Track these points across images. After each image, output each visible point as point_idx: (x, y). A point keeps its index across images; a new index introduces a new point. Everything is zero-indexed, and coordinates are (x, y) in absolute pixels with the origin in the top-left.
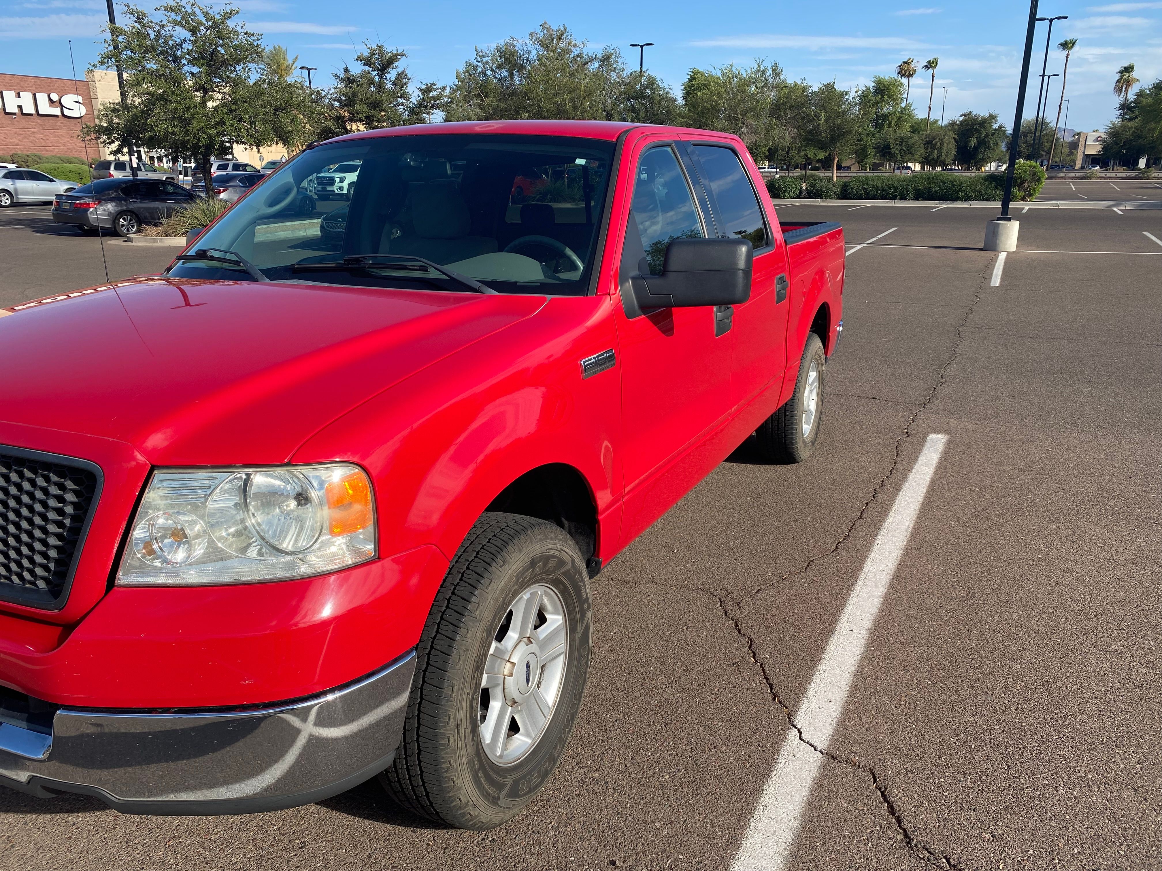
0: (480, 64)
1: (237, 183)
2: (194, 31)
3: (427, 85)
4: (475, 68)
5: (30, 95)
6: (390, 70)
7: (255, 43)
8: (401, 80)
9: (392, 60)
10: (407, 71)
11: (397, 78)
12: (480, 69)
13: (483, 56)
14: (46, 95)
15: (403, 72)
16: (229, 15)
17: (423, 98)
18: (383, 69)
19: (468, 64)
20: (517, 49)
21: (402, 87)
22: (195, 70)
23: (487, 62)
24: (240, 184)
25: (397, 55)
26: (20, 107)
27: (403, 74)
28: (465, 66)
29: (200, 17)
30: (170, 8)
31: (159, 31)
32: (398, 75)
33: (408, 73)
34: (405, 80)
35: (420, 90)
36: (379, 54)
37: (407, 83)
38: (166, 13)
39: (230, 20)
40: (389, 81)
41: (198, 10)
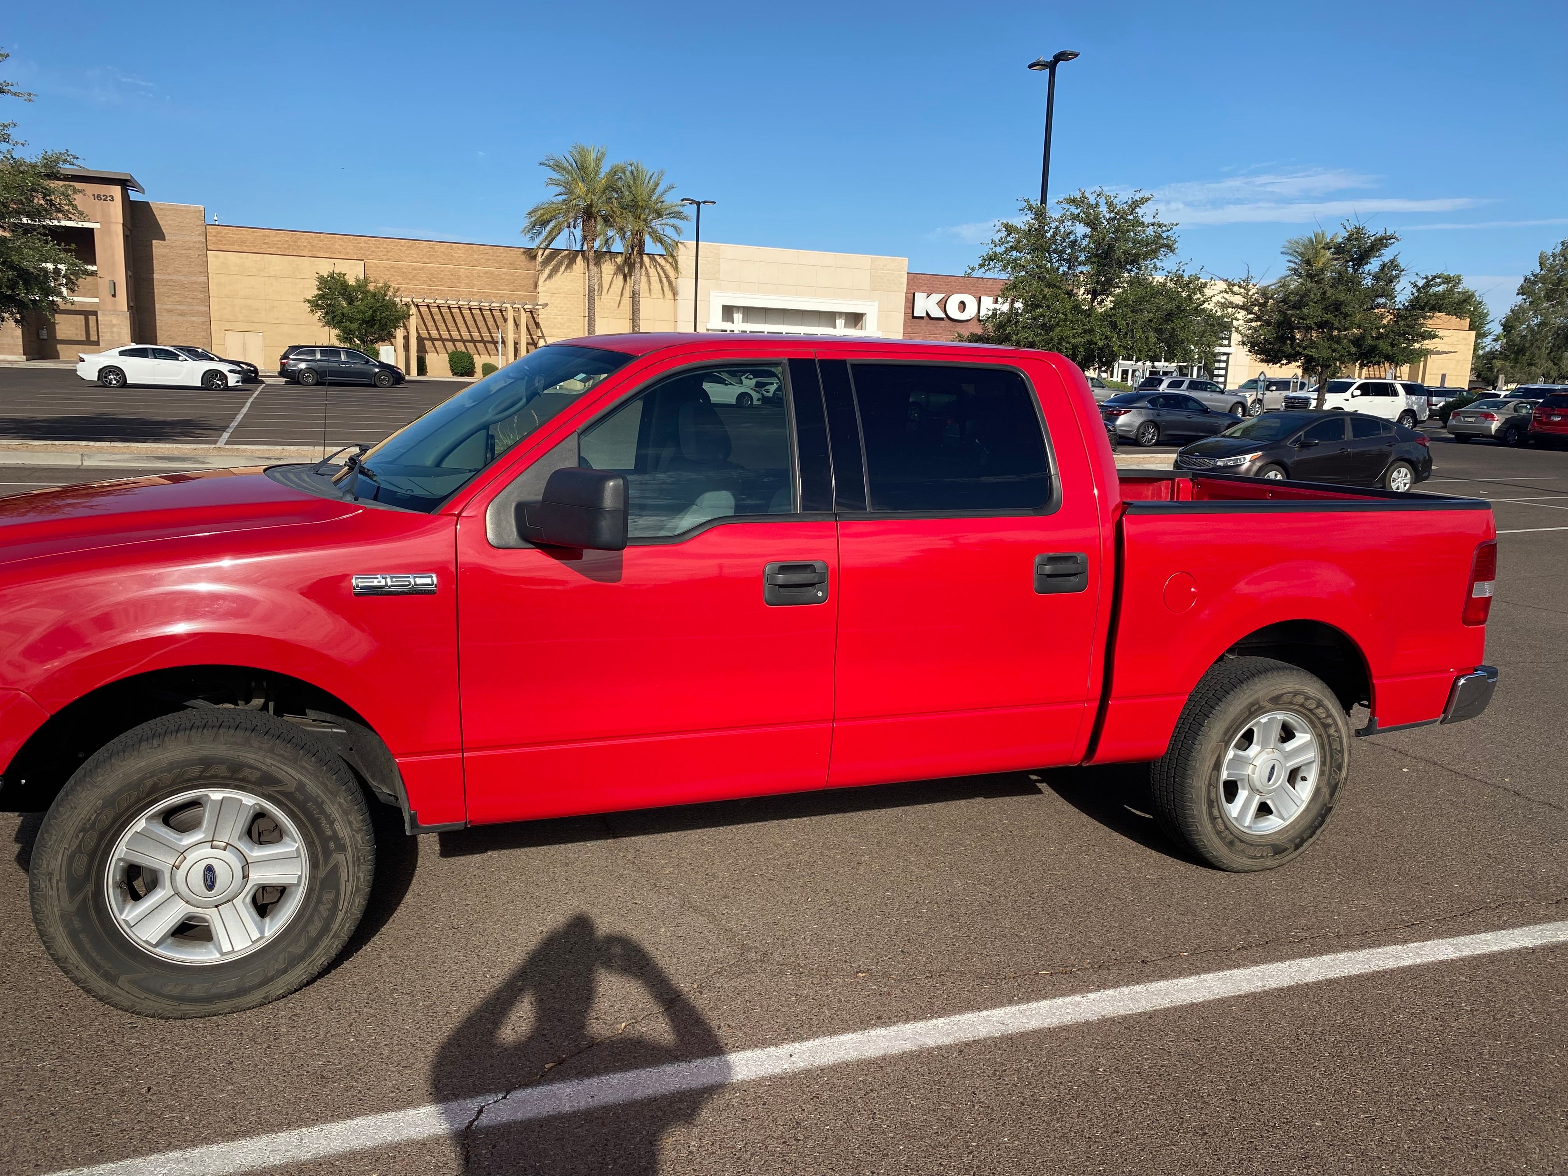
1: (1146, 404)
2: (1093, 223)
3: (1426, 278)
6: (1372, 260)
7: (1164, 235)
8: (1389, 273)
9: (1381, 243)
10: (1399, 260)
11: (1382, 269)
15: (1392, 262)
16: (1135, 205)
17: (1417, 297)
18: (1362, 258)
21: (1391, 281)
24: (1149, 405)
25: (1381, 239)
27: (1393, 264)
28: (1560, 247)
29: (1103, 209)
30: (1073, 201)
31: (1057, 228)
32: (1384, 265)
33: (1402, 262)
34: (1394, 273)
35: (1416, 286)
36: (1356, 239)
37: (1397, 276)
38: (1067, 206)
39: (1137, 210)
40: (1369, 274)
41: (1102, 201)
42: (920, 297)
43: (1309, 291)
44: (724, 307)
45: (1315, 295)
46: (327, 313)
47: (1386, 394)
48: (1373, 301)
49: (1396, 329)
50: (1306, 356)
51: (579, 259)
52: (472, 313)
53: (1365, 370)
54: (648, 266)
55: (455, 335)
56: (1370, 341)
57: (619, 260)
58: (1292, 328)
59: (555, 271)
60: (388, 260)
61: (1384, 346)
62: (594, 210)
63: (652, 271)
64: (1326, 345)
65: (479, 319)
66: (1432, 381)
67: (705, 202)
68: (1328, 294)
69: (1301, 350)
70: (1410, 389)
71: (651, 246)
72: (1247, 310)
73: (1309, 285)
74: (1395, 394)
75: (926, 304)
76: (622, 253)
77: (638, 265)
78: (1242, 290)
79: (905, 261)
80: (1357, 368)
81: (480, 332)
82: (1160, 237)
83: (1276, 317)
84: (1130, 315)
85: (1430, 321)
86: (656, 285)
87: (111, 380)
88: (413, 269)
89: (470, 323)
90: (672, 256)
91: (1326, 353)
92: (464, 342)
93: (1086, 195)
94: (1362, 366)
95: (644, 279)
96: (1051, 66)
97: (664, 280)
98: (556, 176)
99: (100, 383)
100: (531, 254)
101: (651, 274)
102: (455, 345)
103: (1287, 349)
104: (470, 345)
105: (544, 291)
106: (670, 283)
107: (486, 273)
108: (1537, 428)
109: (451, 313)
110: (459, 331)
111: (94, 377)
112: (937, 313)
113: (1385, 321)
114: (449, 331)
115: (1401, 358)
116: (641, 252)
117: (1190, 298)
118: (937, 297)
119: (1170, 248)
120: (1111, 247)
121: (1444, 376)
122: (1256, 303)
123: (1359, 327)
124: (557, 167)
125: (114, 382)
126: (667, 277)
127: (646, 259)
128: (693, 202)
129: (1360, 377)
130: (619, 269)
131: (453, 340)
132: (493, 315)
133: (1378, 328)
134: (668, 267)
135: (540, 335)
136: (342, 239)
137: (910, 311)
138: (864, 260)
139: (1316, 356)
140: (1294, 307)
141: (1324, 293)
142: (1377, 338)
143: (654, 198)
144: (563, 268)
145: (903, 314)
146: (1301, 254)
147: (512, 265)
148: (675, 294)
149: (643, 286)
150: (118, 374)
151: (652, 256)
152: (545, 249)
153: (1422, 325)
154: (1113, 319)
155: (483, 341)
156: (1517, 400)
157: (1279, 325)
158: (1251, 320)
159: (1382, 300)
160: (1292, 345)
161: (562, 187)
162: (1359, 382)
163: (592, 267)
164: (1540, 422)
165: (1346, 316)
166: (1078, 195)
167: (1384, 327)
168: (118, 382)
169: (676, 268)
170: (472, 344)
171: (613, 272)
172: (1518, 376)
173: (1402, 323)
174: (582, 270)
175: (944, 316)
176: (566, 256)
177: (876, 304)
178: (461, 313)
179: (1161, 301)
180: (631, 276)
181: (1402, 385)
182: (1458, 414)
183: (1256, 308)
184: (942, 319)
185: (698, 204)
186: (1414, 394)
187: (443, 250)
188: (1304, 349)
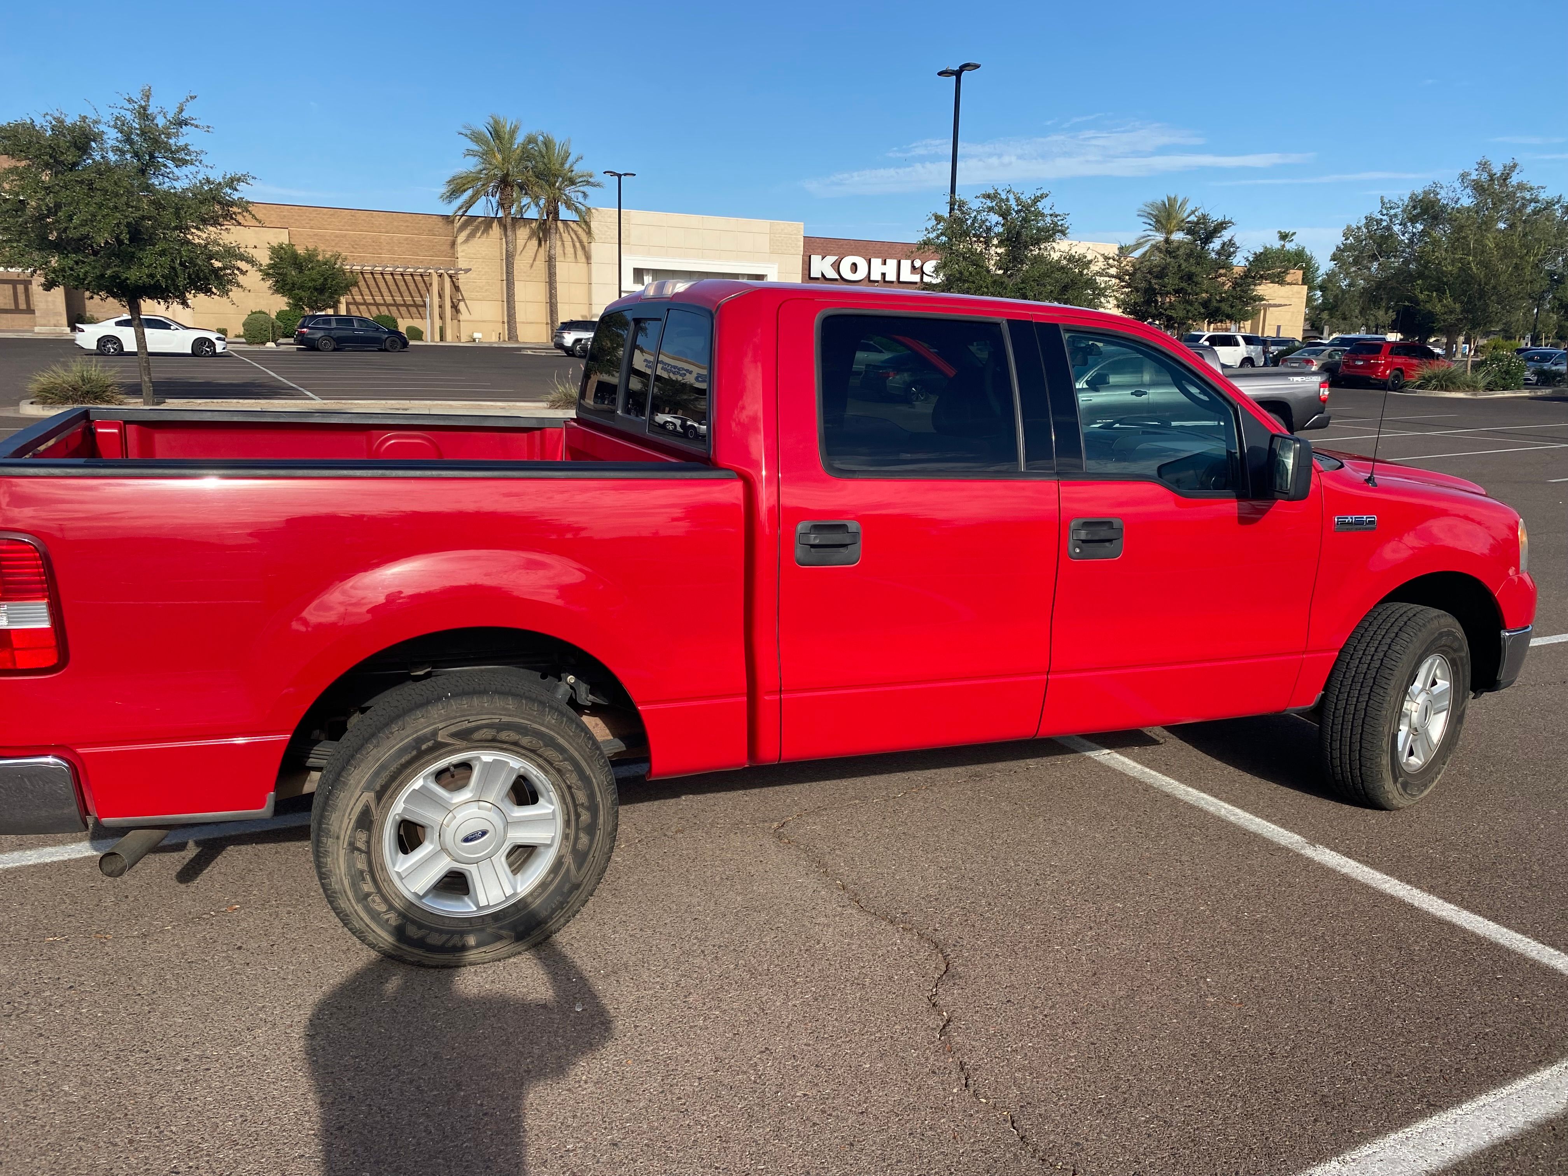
0: (1385, 217)
2: (1004, 215)
4: (1379, 222)
5: (895, 262)
6: (1215, 240)
7: (1059, 223)
8: (1228, 250)
9: (1221, 226)
10: (1235, 239)
11: (1223, 247)
12: (1384, 224)
13: (1391, 208)
14: (909, 262)
15: (1230, 241)
16: (1036, 200)
17: (1249, 268)
18: (1208, 238)
19: (1369, 220)
20: (1439, 197)
21: (1230, 256)
22: (999, 251)
23: (1396, 215)
25: (1222, 223)
26: (884, 275)
27: (1231, 243)
28: (1364, 221)
29: (1013, 203)
30: (988, 196)
31: (975, 217)
32: (1224, 244)
33: (1237, 241)
34: (1232, 250)
35: (1248, 260)
36: (1203, 223)
37: (1234, 252)
38: (984, 201)
39: (1038, 203)
40: (1213, 250)
41: (1011, 197)
42: (816, 259)
43: (1169, 264)
44: (634, 269)
45: (1172, 269)
46: (277, 281)
47: (1230, 345)
48: (1217, 271)
49: (1234, 293)
50: (1167, 316)
51: (495, 224)
52: (394, 279)
53: (1212, 326)
54: (562, 231)
55: (379, 299)
56: (1215, 304)
57: (534, 225)
58: (1155, 295)
59: (471, 235)
60: (312, 228)
61: (1225, 307)
62: (510, 179)
63: (565, 236)
64: (1182, 307)
65: (401, 284)
66: (1270, 332)
67: (625, 175)
68: (1183, 267)
69: (1163, 311)
70: (1249, 340)
71: (564, 213)
72: (1120, 279)
73: (1168, 260)
74: (1237, 344)
75: (821, 266)
76: (536, 220)
77: (553, 231)
78: (1116, 263)
79: (801, 225)
80: (1206, 325)
81: (402, 296)
82: (1056, 224)
83: (1143, 285)
84: (1037, 287)
85: (1258, 287)
86: (569, 250)
87: (109, 349)
88: (337, 237)
89: (393, 287)
90: (585, 222)
91: (1182, 314)
92: (388, 305)
93: (999, 191)
94: (1209, 323)
95: (559, 243)
96: (958, 74)
97: (578, 245)
98: (475, 147)
99: (98, 351)
100: (448, 219)
101: (565, 239)
102: (378, 309)
103: (1153, 310)
104: (393, 309)
105: (462, 257)
106: (583, 247)
107: (406, 239)
108: (1346, 372)
109: (374, 278)
110: (382, 296)
111: (93, 346)
112: (831, 274)
113: (1226, 288)
114: (372, 296)
115: (1238, 317)
116: (556, 218)
117: (1081, 273)
118: (831, 259)
119: (1063, 233)
120: (1019, 234)
121: (1279, 327)
122: (1126, 273)
123: (1207, 292)
124: (476, 137)
125: (112, 350)
126: (581, 242)
127: (560, 224)
128: (615, 174)
129: (1208, 330)
130: (533, 234)
131: (376, 304)
132: (414, 280)
133: (1221, 294)
134: (580, 231)
135: (461, 298)
136: (265, 208)
137: (807, 273)
138: (762, 225)
139: (1175, 316)
140: (1157, 277)
141: (1180, 266)
142: (1220, 301)
143: (567, 166)
144: (478, 235)
145: (800, 275)
146: (1155, 216)
147: (431, 232)
148: (588, 258)
149: (558, 250)
150: (115, 343)
151: (565, 222)
152: (462, 216)
153: (1253, 290)
154: (1024, 291)
155: (405, 305)
156: (1331, 348)
157: (1146, 291)
158: (1124, 287)
159: (1222, 271)
160: (1155, 307)
161: (477, 158)
162: (1207, 334)
163: (509, 233)
164: (1347, 366)
165: (1196, 284)
166: (992, 192)
167: (1226, 292)
168: (115, 350)
169: (589, 233)
170: (395, 308)
171: (526, 237)
172: (1342, 327)
173: (1238, 289)
174: (498, 235)
175: (838, 277)
176: (481, 222)
177: (776, 266)
178: (384, 278)
179: (1057, 275)
180: (546, 241)
181: (1243, 337)
182: (1286, 360)
183: (1127, 277)
184: (836, 280)
185: (619, 176)
186: (1252, 344)
187: (363, 218)
188: (1166, 310)
